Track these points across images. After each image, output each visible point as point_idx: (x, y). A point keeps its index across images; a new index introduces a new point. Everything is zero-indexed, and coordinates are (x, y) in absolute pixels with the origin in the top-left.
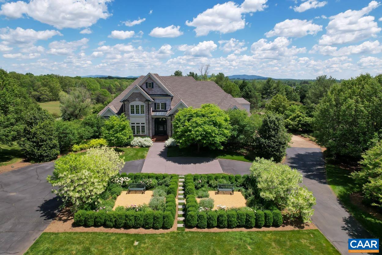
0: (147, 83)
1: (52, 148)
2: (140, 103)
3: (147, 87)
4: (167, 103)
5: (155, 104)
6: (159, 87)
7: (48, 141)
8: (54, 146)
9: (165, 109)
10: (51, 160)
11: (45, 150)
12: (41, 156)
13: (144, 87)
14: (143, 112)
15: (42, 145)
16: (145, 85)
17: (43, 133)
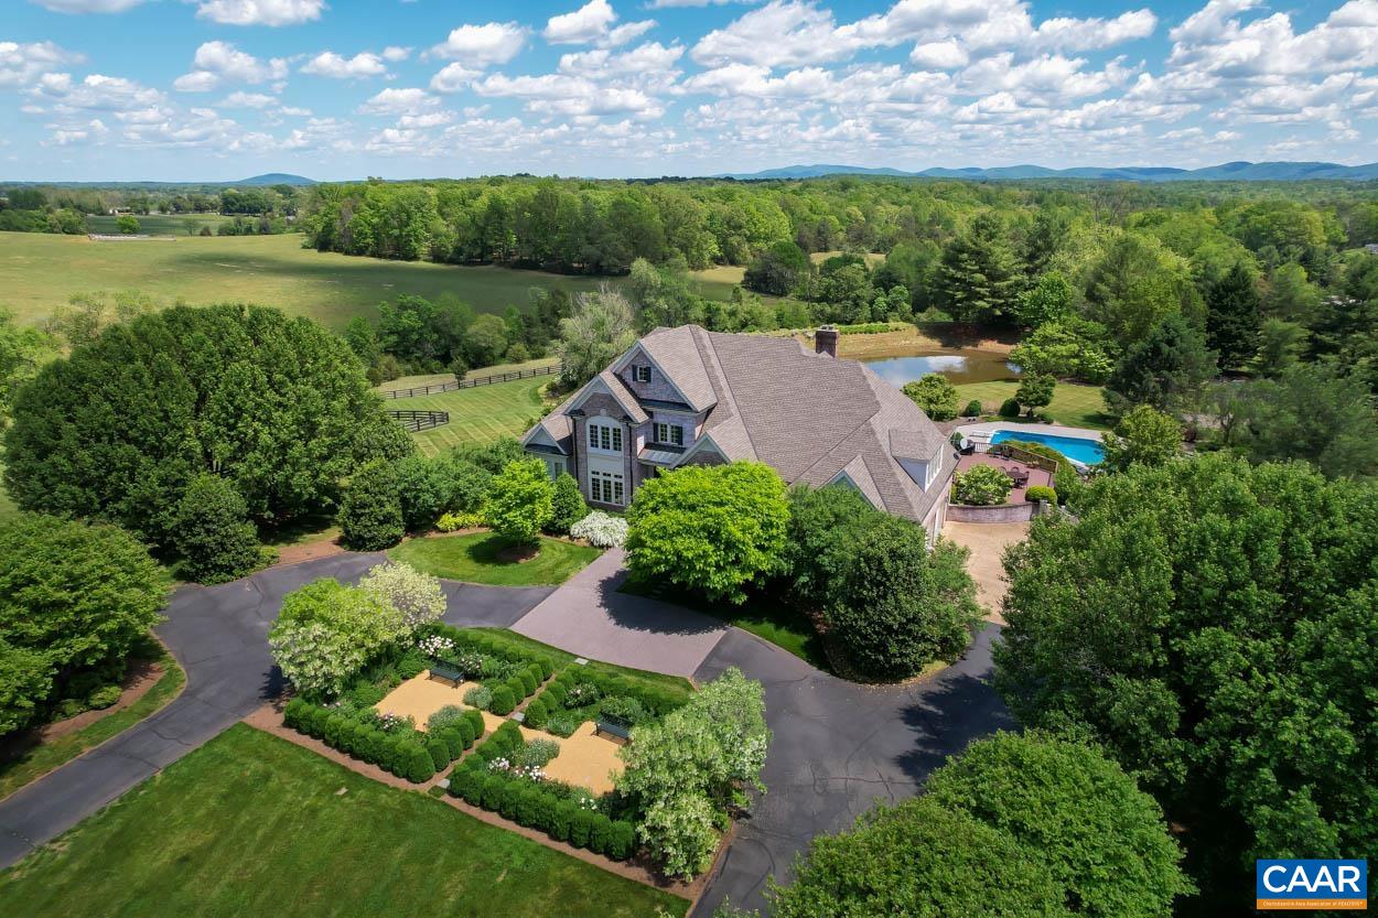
0: (634, 368)
1: (381, 523)
2: (613, 423)
3: (635, 379)
4: (686, 426)
5: (656, 426)
6: (665, 381)
7: (376, 508)
8: (388, 519)
9: (681, 442)
10: (380, 548)
11: (366, 526)
12: (360, 537)
13: (628, 377)
14: (617, 447)
15: (362, 514)
16: (630, 371)
17: (367, 491)
